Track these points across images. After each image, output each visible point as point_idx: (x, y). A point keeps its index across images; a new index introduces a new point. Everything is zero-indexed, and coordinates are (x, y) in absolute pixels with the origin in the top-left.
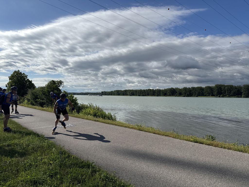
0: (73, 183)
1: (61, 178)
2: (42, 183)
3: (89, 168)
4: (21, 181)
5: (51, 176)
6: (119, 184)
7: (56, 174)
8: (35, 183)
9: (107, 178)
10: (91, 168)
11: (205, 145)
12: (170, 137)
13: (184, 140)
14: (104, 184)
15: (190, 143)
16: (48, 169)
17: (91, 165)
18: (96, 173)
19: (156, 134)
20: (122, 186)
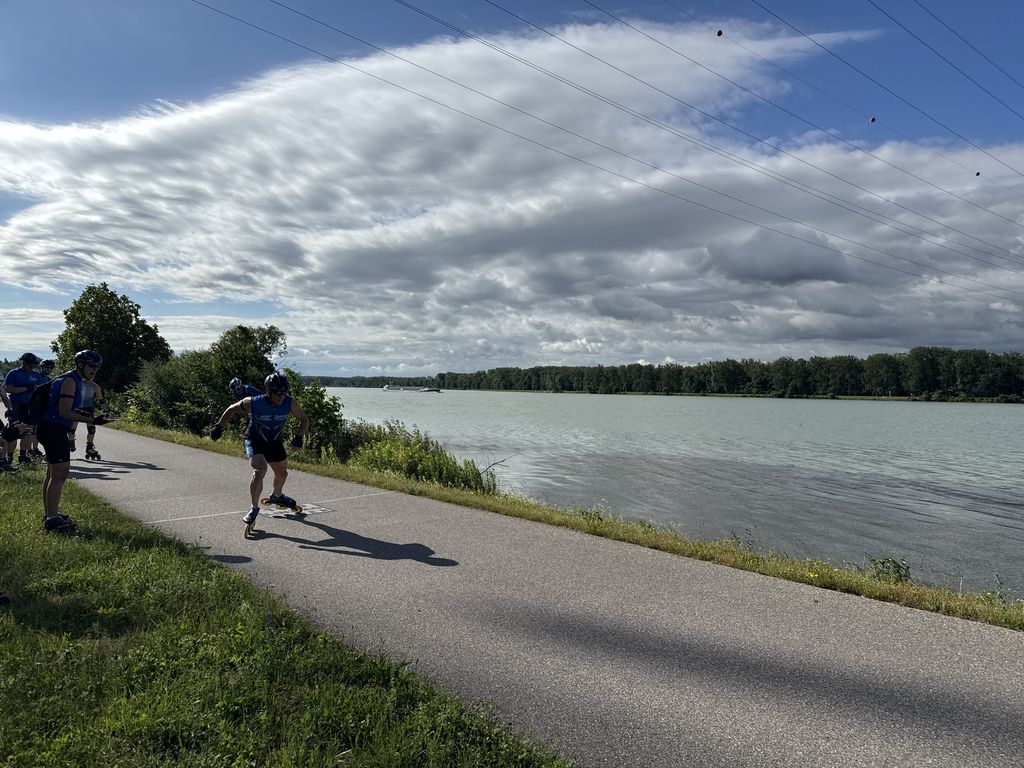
0: (321, 746)
1: (275, 726)
2: (197, 744)
3: (386, 684)
4: (114, 733)
5: (235, 717)
6: (511, 754)
7: (253, 706)
8: (169, 742)
9: (460, 726)
10: (395, 685)
11: (868, 599)
12: (721, 562)
13: (777, 575)
14: (448, 749)
15: (805, 588)
16: (223, 687)
17: (397, 674)
18: (414, 706)
19: (664, 550)
20: (522, 760)
